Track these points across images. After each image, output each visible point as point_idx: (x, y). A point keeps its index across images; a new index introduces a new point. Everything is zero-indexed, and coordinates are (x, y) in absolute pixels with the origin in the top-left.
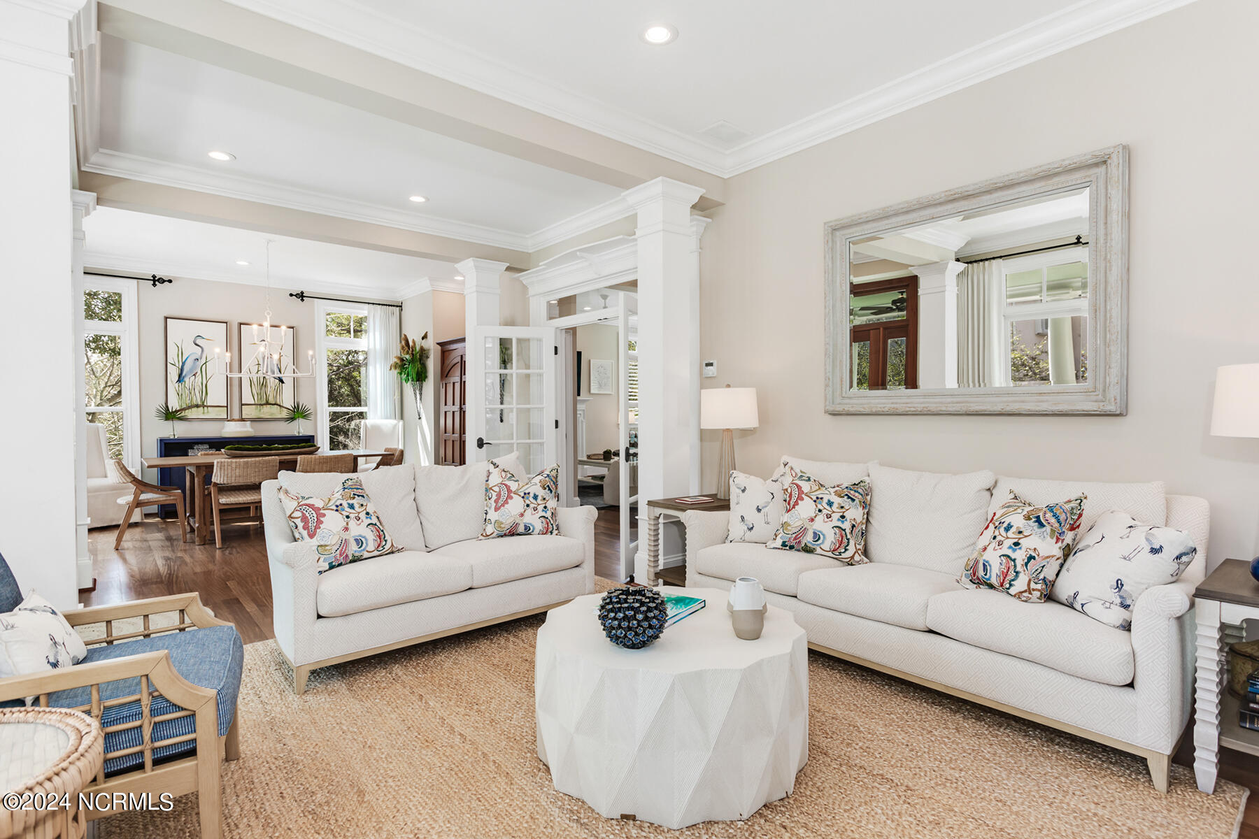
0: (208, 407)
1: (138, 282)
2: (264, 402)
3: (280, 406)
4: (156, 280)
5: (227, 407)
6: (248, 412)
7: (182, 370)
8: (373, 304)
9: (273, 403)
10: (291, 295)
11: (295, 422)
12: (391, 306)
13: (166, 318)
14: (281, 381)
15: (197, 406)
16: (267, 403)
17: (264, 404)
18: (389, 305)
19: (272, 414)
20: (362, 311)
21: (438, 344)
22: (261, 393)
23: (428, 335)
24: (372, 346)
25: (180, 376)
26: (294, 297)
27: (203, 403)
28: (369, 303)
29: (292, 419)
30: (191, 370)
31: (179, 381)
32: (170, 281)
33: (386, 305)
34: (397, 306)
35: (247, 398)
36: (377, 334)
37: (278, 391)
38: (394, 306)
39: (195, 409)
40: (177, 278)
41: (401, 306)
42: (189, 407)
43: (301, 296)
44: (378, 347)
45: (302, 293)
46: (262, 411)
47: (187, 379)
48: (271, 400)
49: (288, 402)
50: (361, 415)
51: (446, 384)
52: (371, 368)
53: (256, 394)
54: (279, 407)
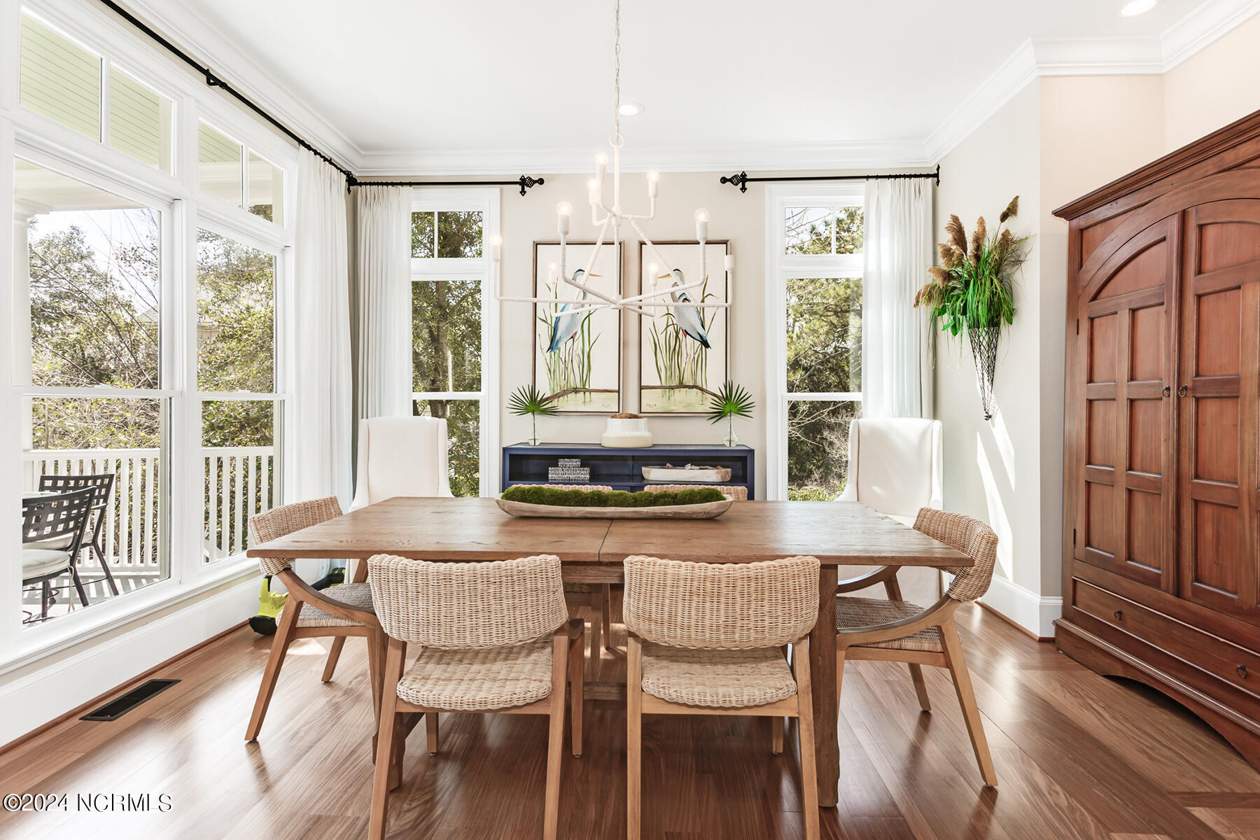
0: (591, 391)
1: (501, 191)
2: (676, 383)
3: (702, 389)
4: (525, 183)
5: (619, 392)
6: (653, 401)
7: (555, 329)
8: (877, 177)
9: (691, 384)
10: (724, 180)
11: (724, 422)
12: (916, 176)
13: (536, 244)
14: (705, 343)
15: (576, 390)
16: (681, 385)
17: (677, 387)
18: (910, 176)
19: (689, 405)
20: (855, 196)
21: (1058, 213)
22: (671, 366)
23: (1020, 203)
24: (872, 267)
25: (553, 339)
26: (728, 183)
27: (584, 385)
28: (868, 177)
29: (719, 415)
30: (568, 329)
31: (551, 348)
32: (541, 181)
33: (905, 176)
34: (928, 176)
35: (650, 378)
36: (885, 241)
37: (700, 362)
38: (921, 176)
39: (571, 396)
40: (553, 177)
41: (936, 175)
42: (564, 393)
43: (742, 180)
44: (886, 267)
45: (744, 175)
46: (672, 399)
47: (562, 345)
48: (688, 380)
49: (715, 383)
50: (850, 407)
51: (1092, 320)
52: (869, 313)
53: (663, 369)
54: (699, 391)
